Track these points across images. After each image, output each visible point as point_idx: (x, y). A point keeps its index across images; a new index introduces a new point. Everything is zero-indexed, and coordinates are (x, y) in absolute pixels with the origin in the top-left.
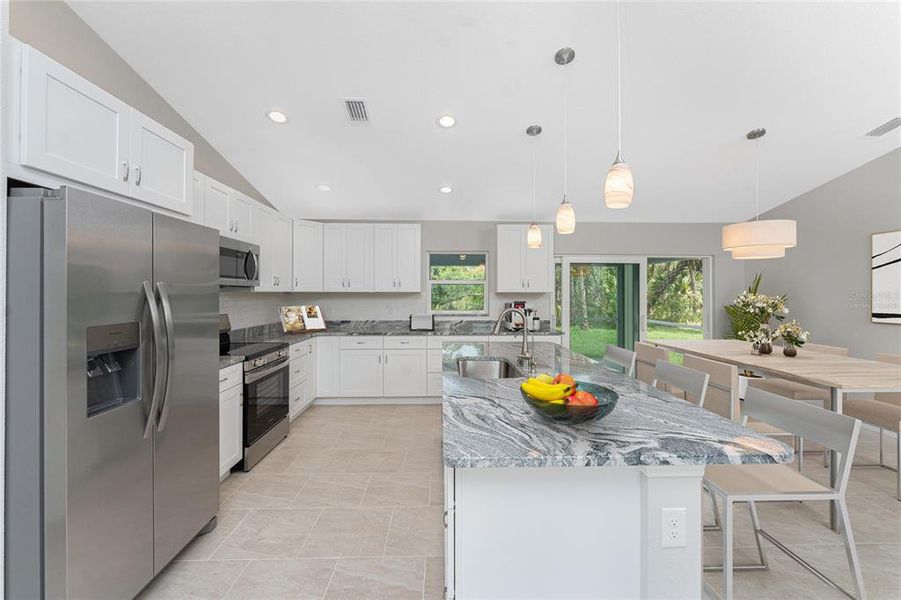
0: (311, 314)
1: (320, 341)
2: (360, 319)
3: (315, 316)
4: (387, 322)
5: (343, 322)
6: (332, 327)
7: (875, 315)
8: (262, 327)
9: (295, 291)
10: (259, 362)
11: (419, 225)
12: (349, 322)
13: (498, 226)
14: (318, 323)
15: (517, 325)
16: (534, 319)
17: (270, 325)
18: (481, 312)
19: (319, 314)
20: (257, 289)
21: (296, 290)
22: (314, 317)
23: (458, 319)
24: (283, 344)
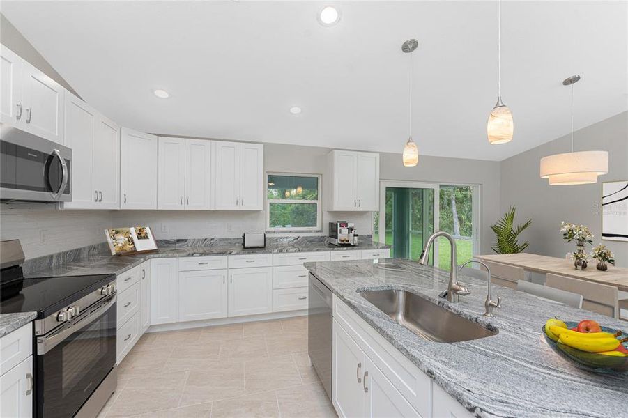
0: (141, 235)
1: (154, 264)
2: (197, 237)
3: (146, 237)
4: (227, 239)
5: (178, 241)
6: (165, 247)
7: (604, 235)
8: (79, 251)
9: (122, 208)
10: (65, 314)
11: (262, 145)
12: (185, 240)
13: (335, 151)
14: (150, 244)
15: (342, 241)
16: (355, 235)
17: (89, 247)
18: (314, 228)
19: (150, 235)
20: (68, 206)
21: (124, 207)
22: (144, 238)
23: (296, 235)
24: (108, 276)
